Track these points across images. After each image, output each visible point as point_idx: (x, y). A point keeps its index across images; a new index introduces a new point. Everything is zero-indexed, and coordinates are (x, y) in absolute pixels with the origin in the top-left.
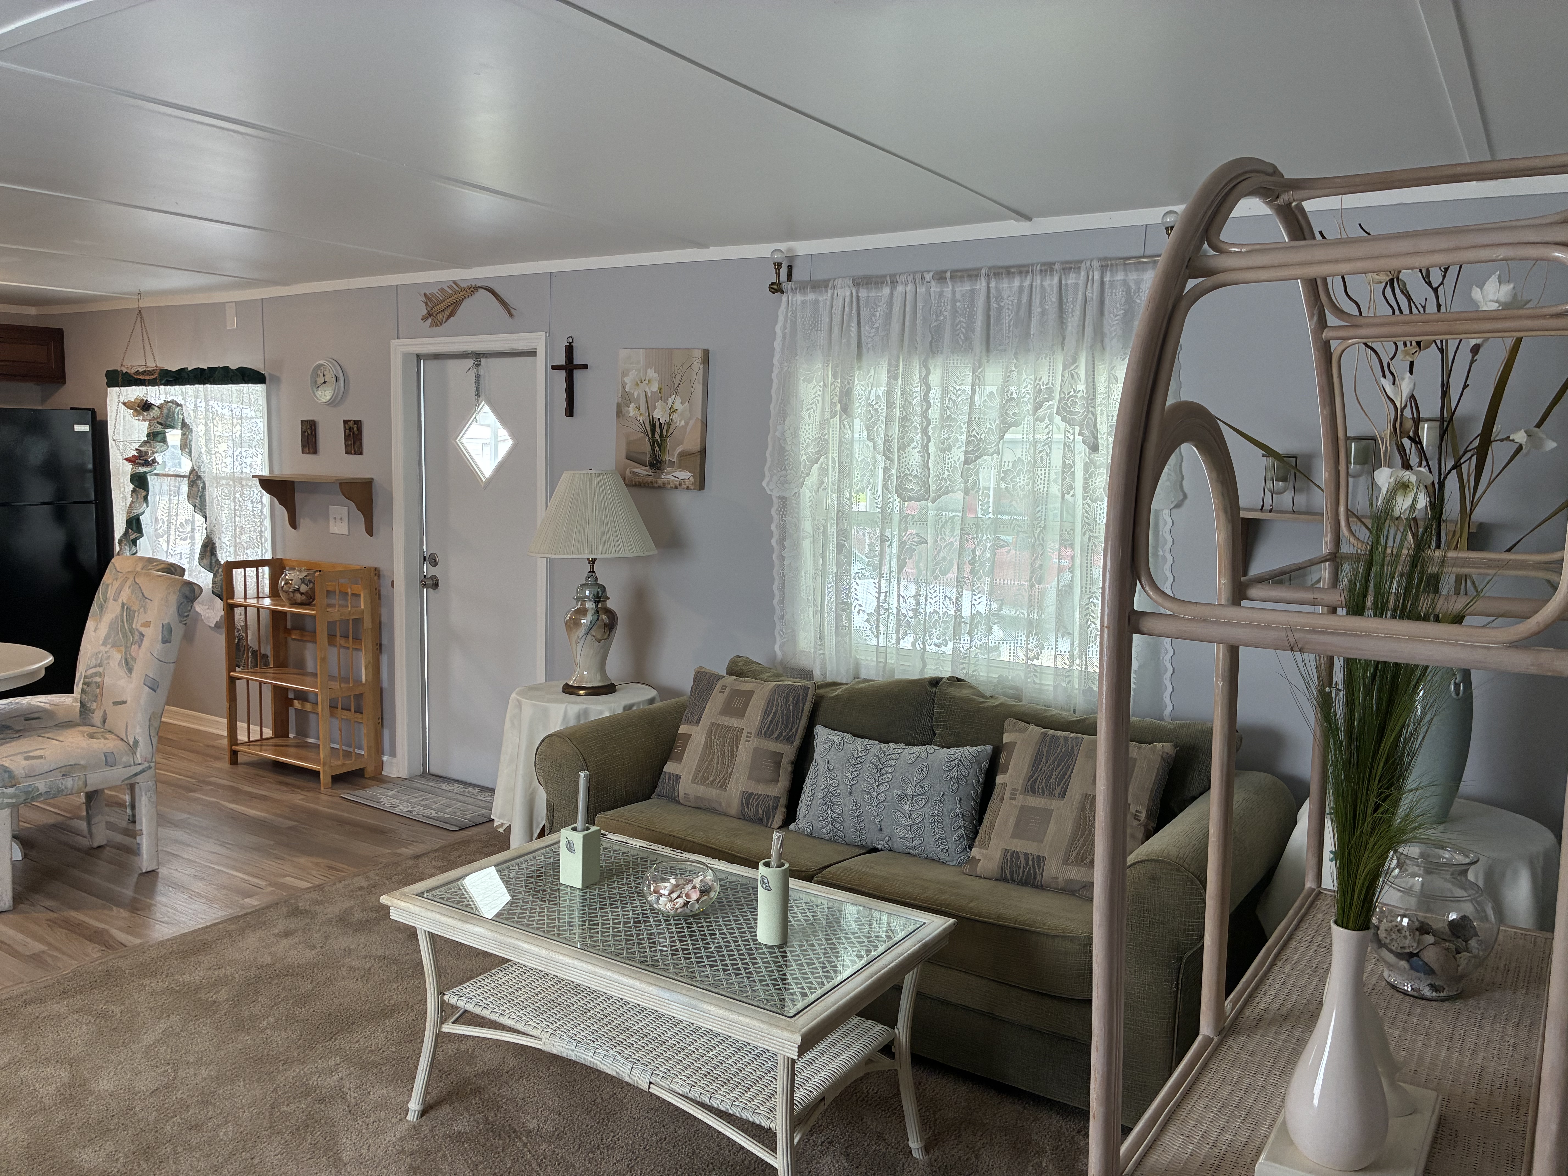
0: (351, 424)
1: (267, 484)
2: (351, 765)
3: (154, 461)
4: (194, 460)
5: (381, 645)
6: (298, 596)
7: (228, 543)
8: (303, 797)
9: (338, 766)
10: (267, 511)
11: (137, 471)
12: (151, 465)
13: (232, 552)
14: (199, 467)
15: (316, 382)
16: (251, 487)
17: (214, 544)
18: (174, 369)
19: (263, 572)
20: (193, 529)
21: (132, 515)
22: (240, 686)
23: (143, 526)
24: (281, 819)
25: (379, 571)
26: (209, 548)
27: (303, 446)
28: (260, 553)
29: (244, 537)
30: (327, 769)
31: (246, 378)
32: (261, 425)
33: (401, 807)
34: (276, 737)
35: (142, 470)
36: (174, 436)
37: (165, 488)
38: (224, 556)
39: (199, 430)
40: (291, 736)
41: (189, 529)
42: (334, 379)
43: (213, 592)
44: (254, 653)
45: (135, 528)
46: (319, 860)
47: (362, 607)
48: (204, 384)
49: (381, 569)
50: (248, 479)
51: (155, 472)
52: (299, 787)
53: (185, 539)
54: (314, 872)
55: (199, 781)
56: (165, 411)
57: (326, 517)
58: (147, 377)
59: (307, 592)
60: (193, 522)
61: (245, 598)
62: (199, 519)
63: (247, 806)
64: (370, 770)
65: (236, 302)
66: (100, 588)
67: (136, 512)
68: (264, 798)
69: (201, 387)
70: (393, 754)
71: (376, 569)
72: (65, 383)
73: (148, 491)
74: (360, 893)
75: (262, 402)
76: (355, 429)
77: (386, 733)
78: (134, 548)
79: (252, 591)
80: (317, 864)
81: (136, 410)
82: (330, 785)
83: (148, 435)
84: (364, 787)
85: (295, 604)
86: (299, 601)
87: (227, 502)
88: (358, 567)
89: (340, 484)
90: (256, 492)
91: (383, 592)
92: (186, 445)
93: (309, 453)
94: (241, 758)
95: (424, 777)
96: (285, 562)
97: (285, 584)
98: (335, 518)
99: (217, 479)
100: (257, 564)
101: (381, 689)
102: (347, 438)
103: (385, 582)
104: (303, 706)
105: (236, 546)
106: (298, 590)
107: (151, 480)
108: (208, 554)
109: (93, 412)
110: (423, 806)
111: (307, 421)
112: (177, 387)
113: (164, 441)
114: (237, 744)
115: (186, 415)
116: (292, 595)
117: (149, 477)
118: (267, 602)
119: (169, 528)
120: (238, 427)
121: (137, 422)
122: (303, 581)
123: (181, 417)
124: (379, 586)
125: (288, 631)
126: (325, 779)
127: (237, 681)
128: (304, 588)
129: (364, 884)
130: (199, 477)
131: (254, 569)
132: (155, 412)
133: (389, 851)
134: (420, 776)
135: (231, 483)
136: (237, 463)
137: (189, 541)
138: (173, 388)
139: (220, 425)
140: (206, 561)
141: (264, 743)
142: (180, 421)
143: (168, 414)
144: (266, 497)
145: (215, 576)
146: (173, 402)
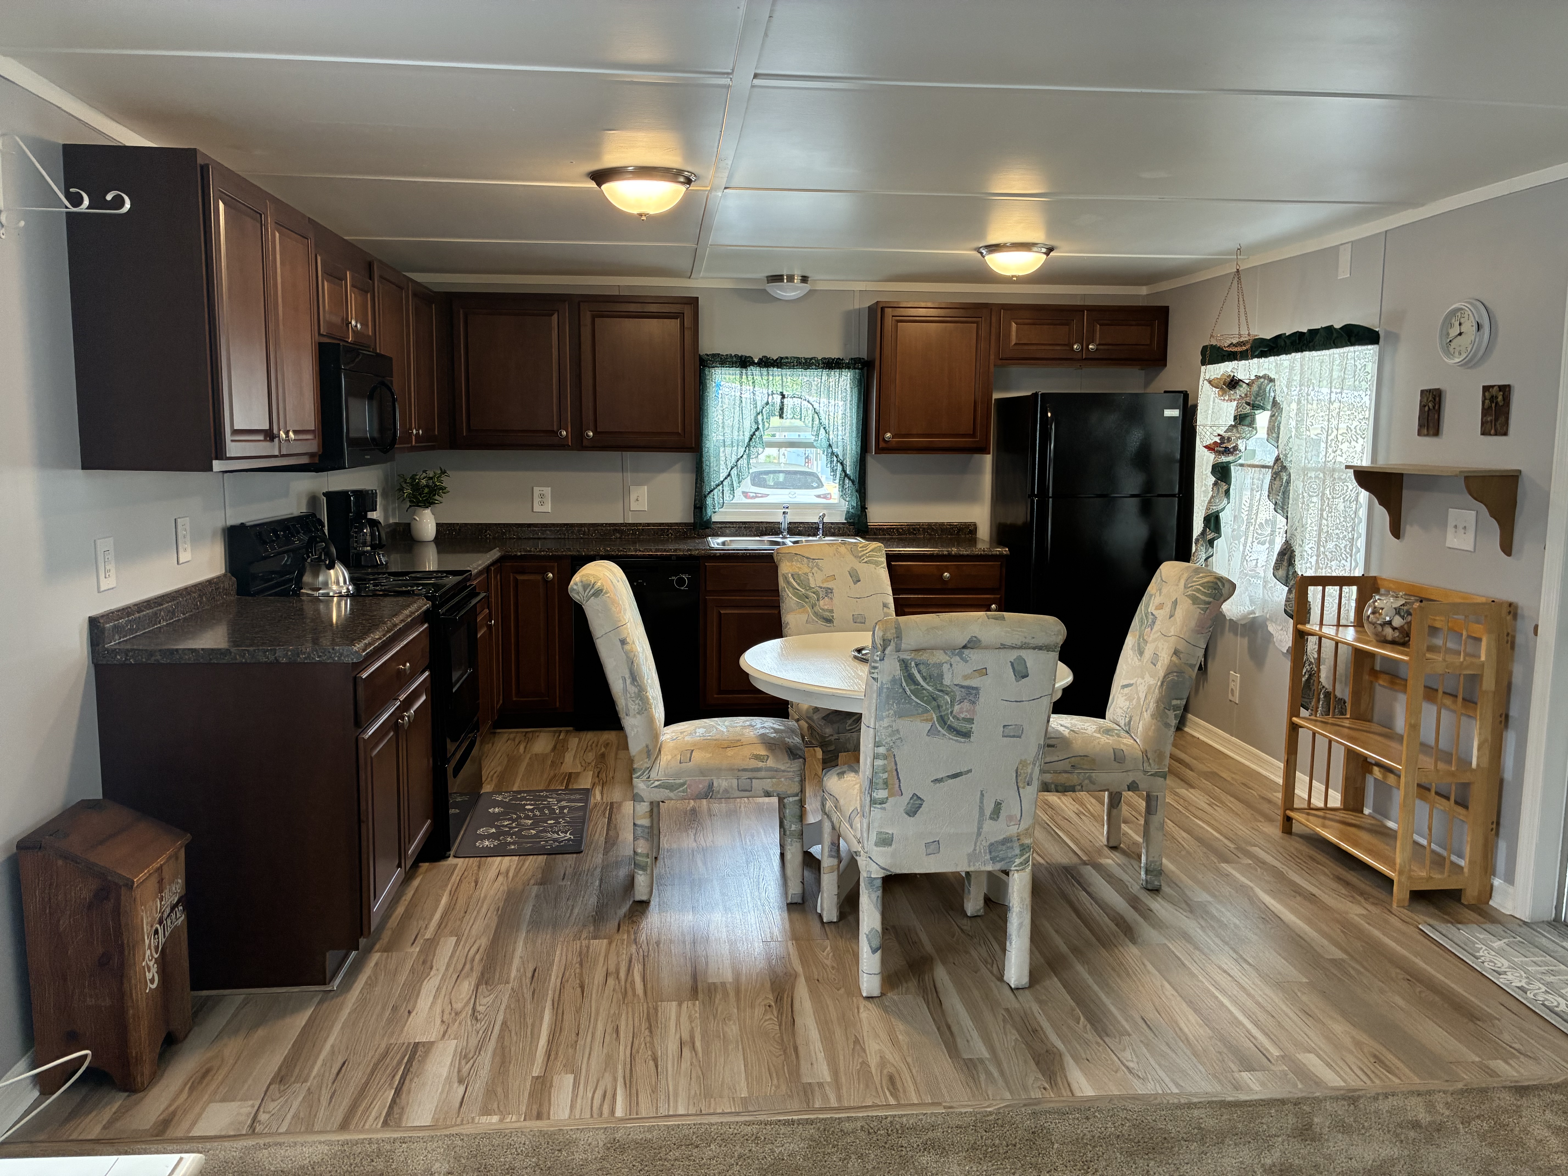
0: (1494, 391)
1: (1364, 477)
2: (1440, 881)
3: (1236, 448)
4: (1280, 447)
5: (1507, 717)
6: (1388, 631)
7: (1310, 552)
8: (1364, 912)
9: (1422, 878)
10: (1363, 513)
11: (1220, 460)
12: (1232, 453)
13: (1314, 563)
14: (1286, 456)
15: (1448, 334)
16: (1344, 481)
17: (1293, 551)
18: (1268, 336)
19: (1350, 592)
20: (1273, 532)
21: (1210, 512)
22: (1304, 736)
23: (1222, 525)
24: (1325, 942)
25: (1516, 608)
26: (1287, 556)
27: (1421, 426)
28: (1348, 569)
29: (1331, 545)
30: (1403, 879)
31: (1353, 339)
32: (1366, 399)
33: (1510, 976)
34: (1345, 809)
35: (1224, 459)
36: (1262, 418)
37: (1248, 481)
38: (1305, 567)
39: (1290, 410)
40: (1367, 811)
41: (1269, 530)
42: (1475, 327)
43: (1285, 611)
44: (1328, 695)
45: (1212, 527)
46: (1363, 1038)
47: (1483, 658)
48: (1302, 351)
49: (1520, 604)
50: (1340, 471)
51: (1240, 461)
52: (1362, 894)
53: (1263, 543)
54: (1351, 1059)
55: (1238, 848)
56: (1255, 388)
57: (1443, 524)
58: (1239, 349)
59: (1402, 627)
60: (1274, 523)
61: (1321, 624)
62: (1281, 520)
63: (1287, 906)
64: (1471, 895)
65: (1352, 242)
66: (1144, 598)
67: (1215, 509)
68: (1311, 898)
69: (1298, 355)
70: (1510, 879)
71: (1510, 605)
72: (1165, 365)
73: (1230, 485)
74: (1412, 1134)
75: (1372, 368)
76: (1500, 398)
77: (1502, 846)
78: (1210, 550)
79: (1330, 615)
80: (1358, 1044)
81: (1222, 388)
82: (1407, 903)
83: (1235, 418)
84: (1457, 921)
85: (1384, 642)
86: (1390, 638)
87: (1315, 499)
88: (1483, 600)
89: (1466, 478)
90: (1351, 487)
91: (1520, 639)
92: (1274, 430)
93: (1428, 435)
94: (1296, 828)
95: (1555, 928)
96: (1379, 582)
97: (1373, 613)
98: (1456, 527)
99: (1305, 470)
100: (1341, 581)
101: (1501, 781)
102: (1485, 411)
103: (1523, 628)
104: (1385, 777)
105: (1318, 556)
106: (1390, 623)
107: (1235, 473)
108: (1285, 563)
109: (1186, 395)
110: (1547, 984)
111: (1430, 391)
112: (1272, 359)
113: (1251, 424)
114: (1293, 809)
115: (1278, 392)
116: (1380, 629)
117: (1232, 468)
118: (1349, 635)
119: (1248, 528)
120: (1336, 405)
121: (1225, 404)
122: (1398, 611)
123: (1272, 394)
124: (1515, 630)
125: (1374, 673)
126: (1400, 892)
127: (1300, 729)
128: (1398, 622)
129: (1423, 1117)
130: (1284, 468)
131: (1337, 588)
132: (1242, 390)
133: (1477, 1059)
134: (1549, 923)
135: (1321, 475)
136: (1330, 450)
137: (1267, 545)
138: (1266, 360)
139: (1315, 402)
140: (1281, 573)
141: (1330, 814)
142: (1271, 399)
143: (1258, 392)
144: (1364, 495)
145: (1290, 591)
146: (1265, 377)
